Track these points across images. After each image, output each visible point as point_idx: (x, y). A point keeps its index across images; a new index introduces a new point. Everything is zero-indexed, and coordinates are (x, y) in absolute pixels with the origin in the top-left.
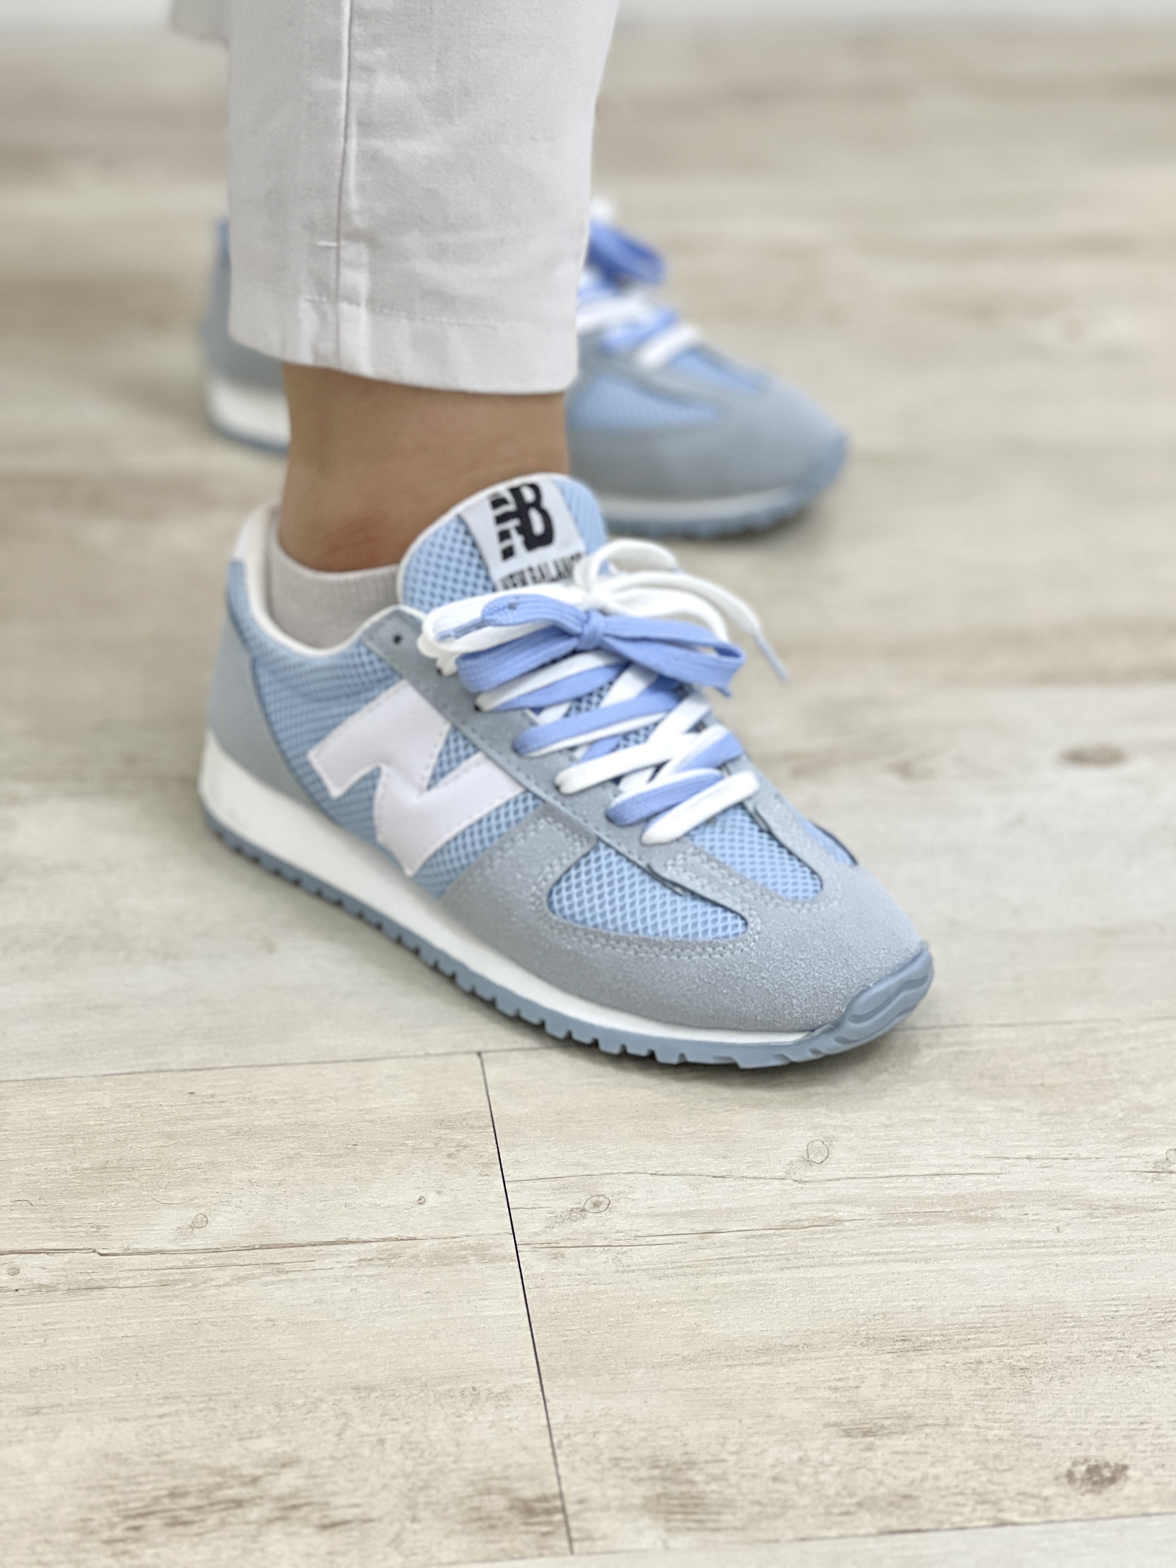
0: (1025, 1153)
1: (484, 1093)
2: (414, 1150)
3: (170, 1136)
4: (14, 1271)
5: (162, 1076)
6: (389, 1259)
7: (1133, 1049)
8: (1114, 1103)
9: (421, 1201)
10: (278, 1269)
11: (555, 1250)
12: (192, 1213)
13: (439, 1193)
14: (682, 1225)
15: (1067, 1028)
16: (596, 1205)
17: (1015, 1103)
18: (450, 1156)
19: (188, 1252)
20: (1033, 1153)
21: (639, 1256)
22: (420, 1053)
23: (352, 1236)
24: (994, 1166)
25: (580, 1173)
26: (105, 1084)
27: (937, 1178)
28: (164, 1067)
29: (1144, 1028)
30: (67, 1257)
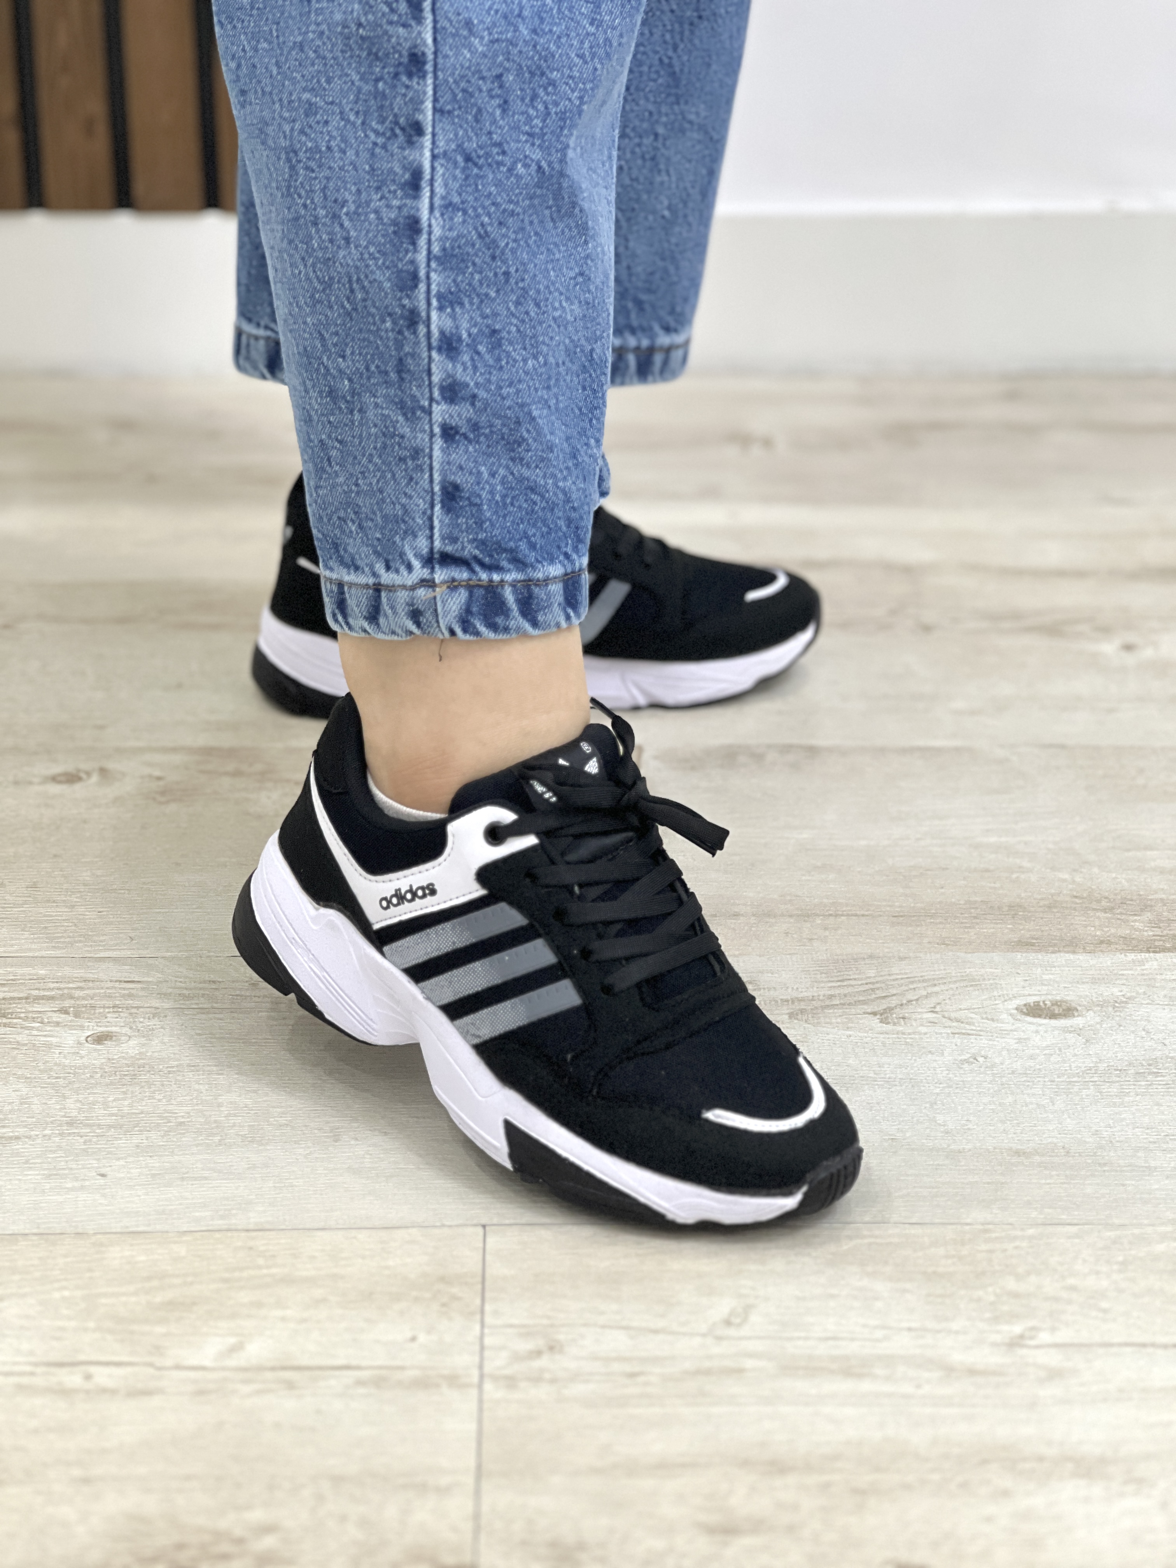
0: (905, 1325)
1: (480, 1257)
2: (416, 1299)
3: (225, 1281)
4: (88, 1377)
5: (229, 1234)
6: (379, 1382)
7: (1016, 1248)
8: (990, 1289)
9: (413, 1339)
10: (290, 1385)
11: (511, 1382)
12: (232, 1340)
13: (429, 1332)
14: (616, 1367)
15: (967, 1228)
16: (551, 1348)
17: (908, 1286)
18: (444, 1305)
19: (224, 1369)
20: (913, 1325)
21: (578, 1389)
22: (438, 1224)
23: (354, 1362)
24: (879, 1334)
25: (545, 1322)
26: (185, 1238)
27: (831, 1343)
28: (233, 1227)
29: (1031, 1232)
30: (129, 1370)
